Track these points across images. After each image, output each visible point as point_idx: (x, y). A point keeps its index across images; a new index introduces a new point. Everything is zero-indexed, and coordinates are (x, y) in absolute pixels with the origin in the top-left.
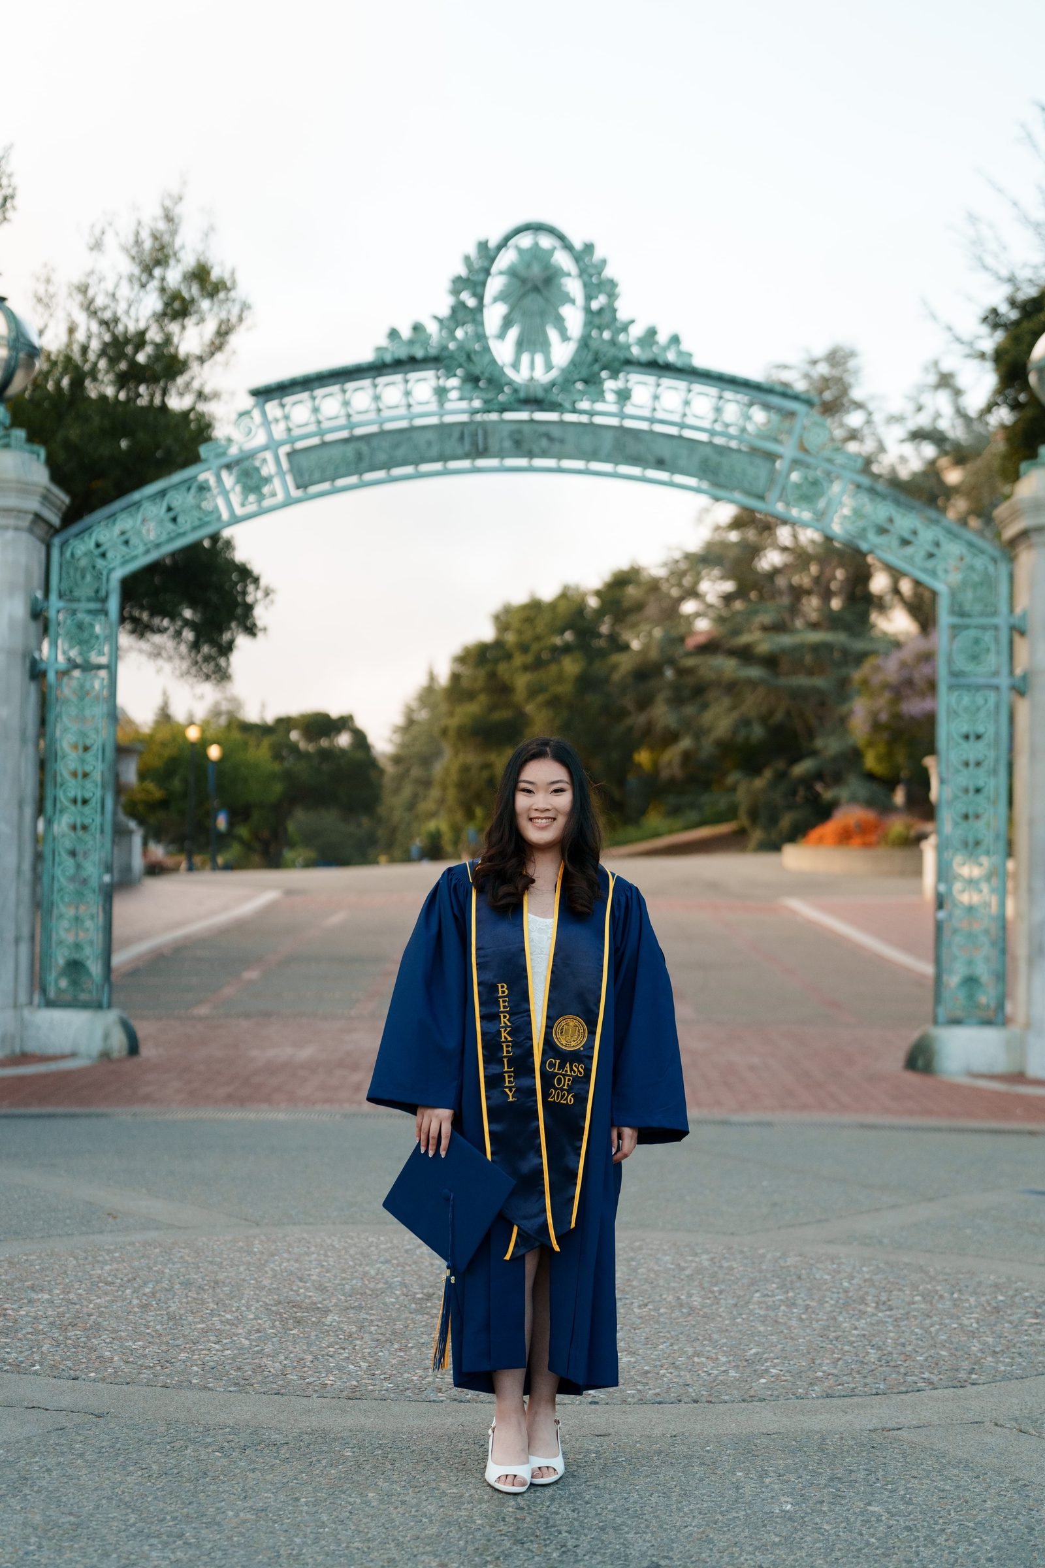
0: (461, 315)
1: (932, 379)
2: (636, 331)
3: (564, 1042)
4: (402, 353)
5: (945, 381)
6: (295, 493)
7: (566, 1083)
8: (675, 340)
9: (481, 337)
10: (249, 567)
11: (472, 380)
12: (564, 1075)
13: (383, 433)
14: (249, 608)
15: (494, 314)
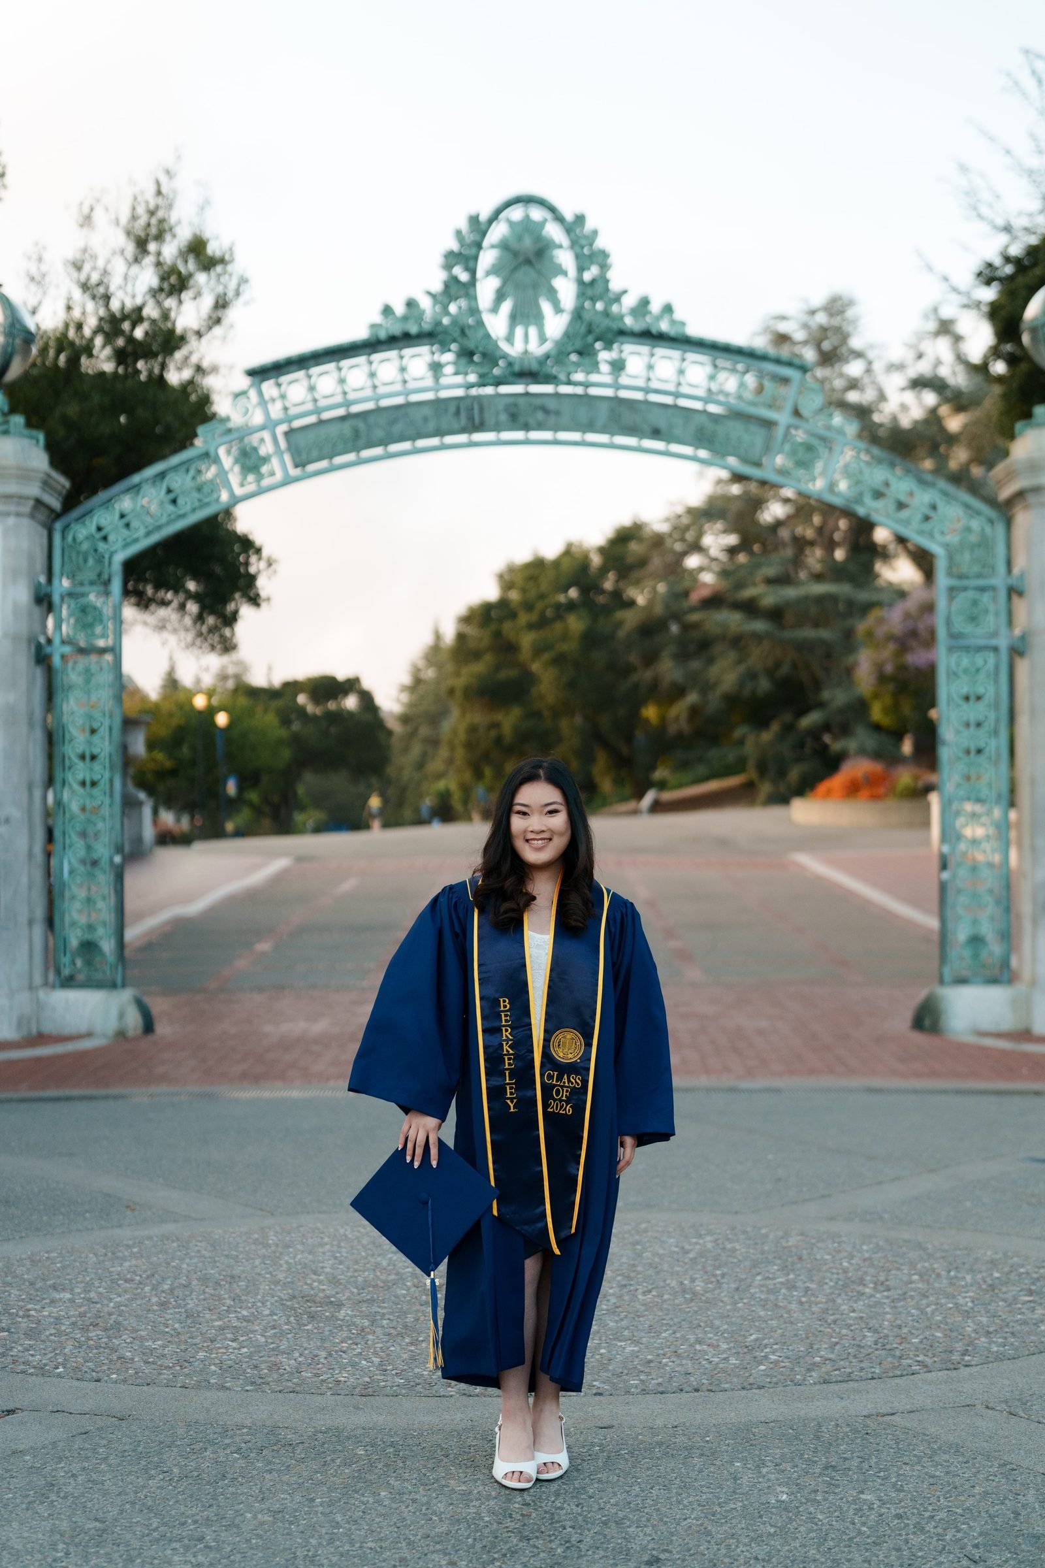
0: (453, 289)
1: (932, 326)
2: (629, 302)
3: (561, 1055)
4: (396, 329)
5: (945, 328)
6: (294, 472)
7: (564, 1094)
8: (668, 309)
9: (474, 311)
10: (251, 537)
11: (467, 354)
12: (562, 1087)
13: (379, 410)
14: (251, 579)
15: (487, 288)
